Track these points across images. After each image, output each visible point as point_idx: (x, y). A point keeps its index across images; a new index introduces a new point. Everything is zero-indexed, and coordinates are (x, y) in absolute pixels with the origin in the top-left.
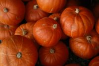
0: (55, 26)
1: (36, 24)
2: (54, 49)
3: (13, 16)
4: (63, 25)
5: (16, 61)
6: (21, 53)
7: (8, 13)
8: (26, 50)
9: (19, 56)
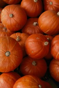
0: (46, 44)
1: (30, 36)
2: (36, 62)
3: (15, 22)
4: (53, 46)
5: (3, 57)
6: (10, 53)
7: (12, 19)
8: (15, 52)
9: (7, 54)
